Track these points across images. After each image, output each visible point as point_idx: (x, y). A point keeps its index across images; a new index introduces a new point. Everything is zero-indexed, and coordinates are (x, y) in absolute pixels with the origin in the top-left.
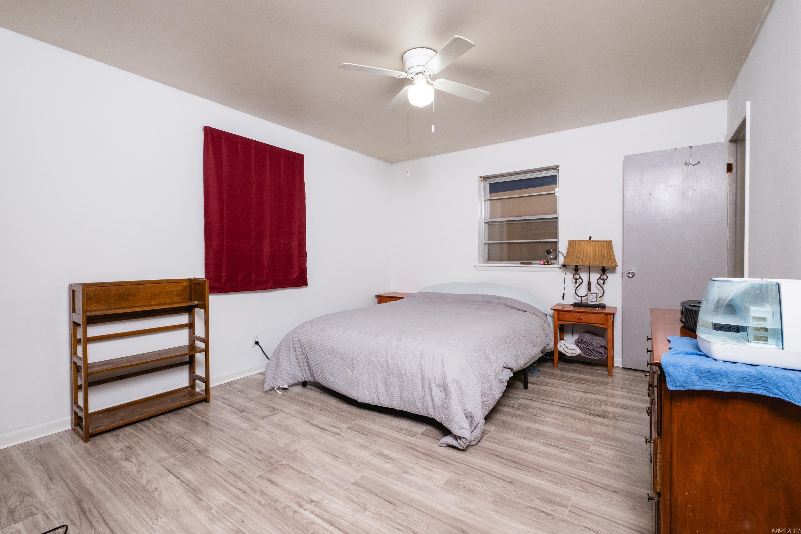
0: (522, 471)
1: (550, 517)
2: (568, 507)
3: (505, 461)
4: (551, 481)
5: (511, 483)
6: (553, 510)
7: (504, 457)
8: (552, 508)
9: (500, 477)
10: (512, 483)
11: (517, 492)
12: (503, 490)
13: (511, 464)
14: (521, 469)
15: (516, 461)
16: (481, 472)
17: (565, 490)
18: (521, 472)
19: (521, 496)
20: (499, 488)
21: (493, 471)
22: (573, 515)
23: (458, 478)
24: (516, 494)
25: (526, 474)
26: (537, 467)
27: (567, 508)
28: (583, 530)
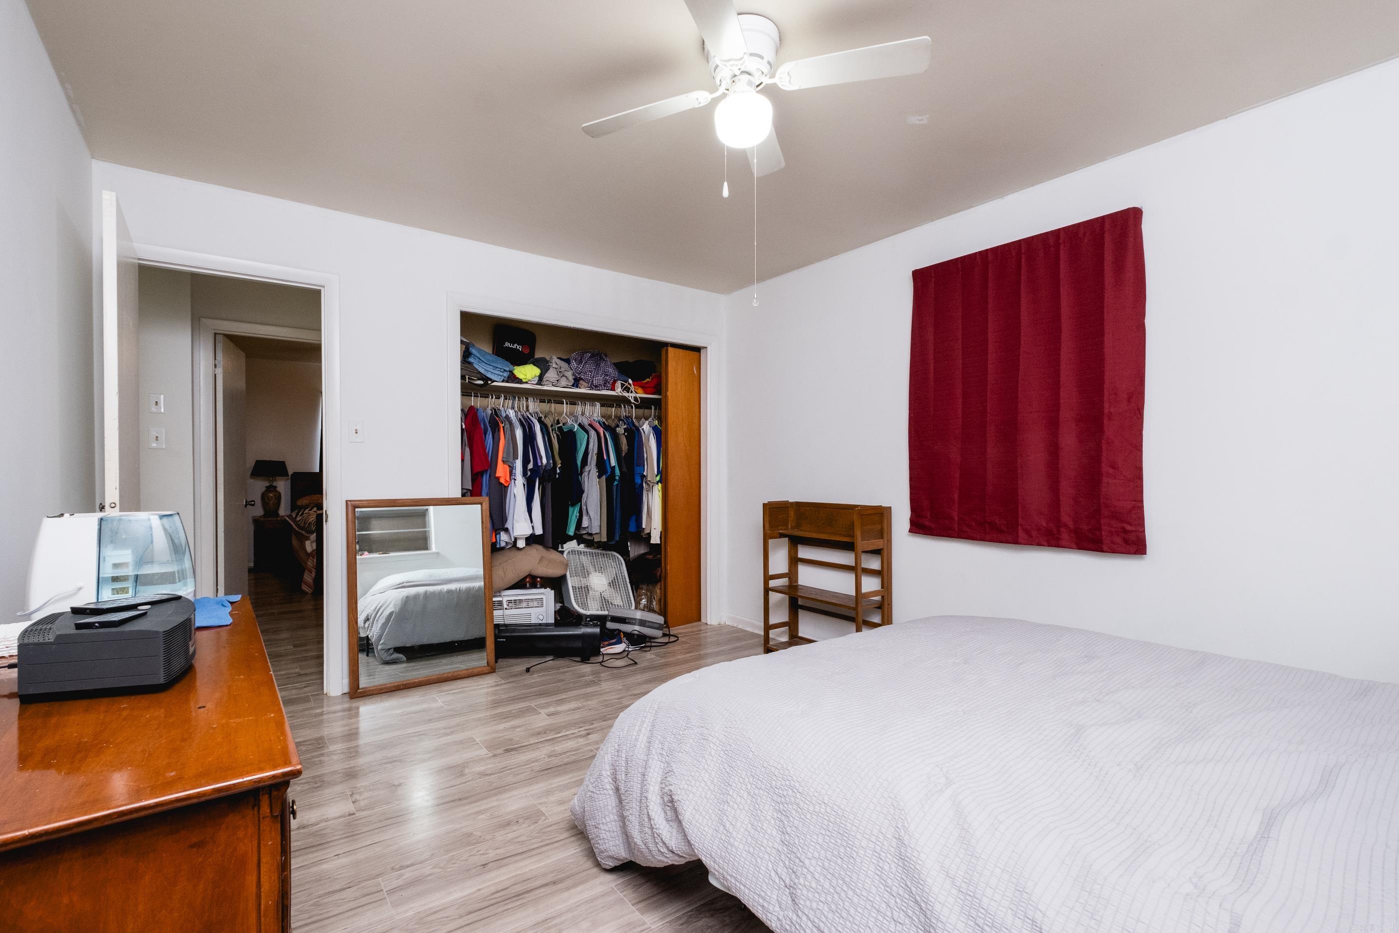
0: (494, 891)
1: (398, 866)
2: (387, 894)
3: (533, 884)
4: (441, 910)
5: (484, 865)
6: (402, 875)
7: (543, 890)
8: (404, 877)
9: (505, 861)
10: (481, 866)
11: (462, 861)
12: (478, 851)
13: (519, 888)
14: (497, 892)
15: (521, 897)
16: (531, 847)
17: (411, 913)
18: (493, 889)
19: (453, 861)
20: (487, 850)
21: (524, 859)
22: (374, 889)
23: (540, 823)
24: (461, 859)
25: (482, 892)
26: (485, 913)
27: (386, 892)
28: (350, 882)
